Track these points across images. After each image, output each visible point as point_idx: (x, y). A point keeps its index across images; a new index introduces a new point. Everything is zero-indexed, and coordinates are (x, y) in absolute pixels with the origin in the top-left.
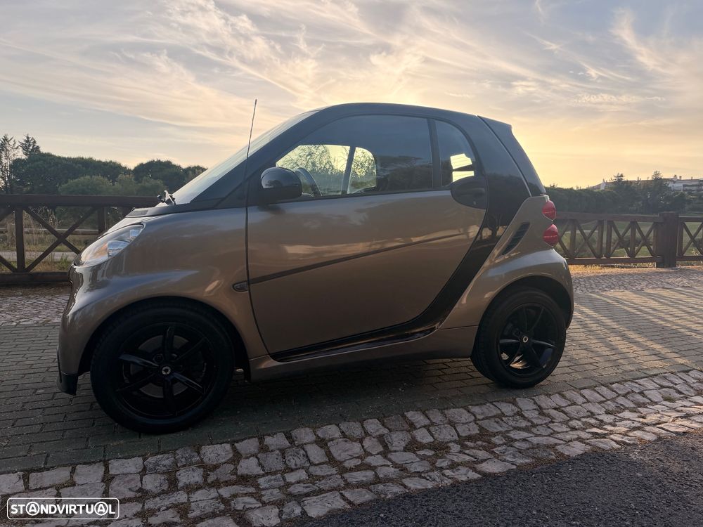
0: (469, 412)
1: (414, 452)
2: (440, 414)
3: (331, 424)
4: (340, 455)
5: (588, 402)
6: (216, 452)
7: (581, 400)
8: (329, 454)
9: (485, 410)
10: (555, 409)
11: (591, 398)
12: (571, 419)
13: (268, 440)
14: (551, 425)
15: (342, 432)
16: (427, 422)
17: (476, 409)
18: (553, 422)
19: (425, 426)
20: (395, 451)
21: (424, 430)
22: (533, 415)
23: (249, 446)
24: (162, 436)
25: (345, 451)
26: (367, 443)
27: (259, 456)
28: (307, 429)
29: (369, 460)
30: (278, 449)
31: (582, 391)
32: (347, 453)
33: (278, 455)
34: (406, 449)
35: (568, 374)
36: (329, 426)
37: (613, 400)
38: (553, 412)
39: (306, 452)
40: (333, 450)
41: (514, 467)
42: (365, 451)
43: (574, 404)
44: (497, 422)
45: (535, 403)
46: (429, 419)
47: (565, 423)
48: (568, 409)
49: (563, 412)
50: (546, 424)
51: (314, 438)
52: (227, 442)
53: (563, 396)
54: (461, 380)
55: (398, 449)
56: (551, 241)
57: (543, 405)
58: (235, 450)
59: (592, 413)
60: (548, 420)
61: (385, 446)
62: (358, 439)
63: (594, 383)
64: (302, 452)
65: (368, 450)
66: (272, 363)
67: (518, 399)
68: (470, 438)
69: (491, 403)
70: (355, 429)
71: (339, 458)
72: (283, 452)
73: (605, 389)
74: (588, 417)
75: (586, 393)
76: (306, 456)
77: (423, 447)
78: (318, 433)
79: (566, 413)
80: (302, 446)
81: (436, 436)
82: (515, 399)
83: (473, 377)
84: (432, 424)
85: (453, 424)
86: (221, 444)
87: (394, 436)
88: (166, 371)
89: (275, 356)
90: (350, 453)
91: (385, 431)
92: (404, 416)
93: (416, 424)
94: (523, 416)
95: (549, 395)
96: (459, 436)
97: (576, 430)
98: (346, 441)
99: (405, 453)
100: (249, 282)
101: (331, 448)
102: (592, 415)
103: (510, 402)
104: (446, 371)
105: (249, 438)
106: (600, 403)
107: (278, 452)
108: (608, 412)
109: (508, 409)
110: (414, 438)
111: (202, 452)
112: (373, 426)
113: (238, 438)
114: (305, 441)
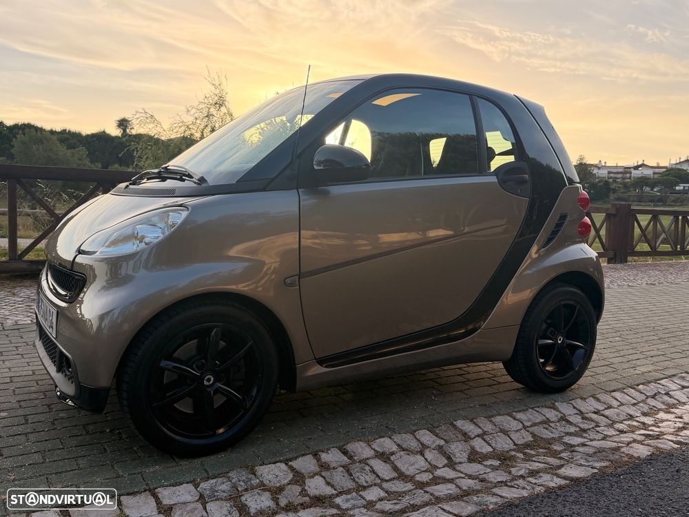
0: (515, 419)
1: (480, 463)
2: (488, 423)
3: (383, 437)
4: (408, 469)
5: (622, 404)
6: (274, 473)
7: (615, 403)
8: (396, 469)
9: (530, 416)
10: (595, 413)
11: (623, 401)
12: (614, 422)
13: (325, 457)
14: (598, 429)
15: (398, 445)
16: (479, 431)
17: (520, 416)
18: (599, 426)
19: (478, 436)
20: (460, 463)
21: (479, 440)
22: (577, 419)
23: (306, 464)
24: (204, 459)
25: (412, 465)
26: (429, 455)
27: (323, 474)
28: (361, 443)
29: (439, 473)
30: (341, 466)
31: (613, 394)
32: (413, 467)
33: (342, 472)
34: (470, 460)
35: (591, 376)
36: (382, 440)
37: (643, 401)
38: (594, 416)
39: (371, 467)
40: (399, 464)
41: (596, 471)
42: (430, 464)
43: (610, 407)
44: (547, 429)
45: (574, 408)
46: (480, 427)
47: (611, 426)
48: (607, 412)
49: (603, 415)
50: (593, 428)
51: (372, 453)
52: (281, 462)
53: (598, 400)
54: (489, 386)
55: (463, 461)
56: (583, 234)
57: (582, 409)
58: (292, 469)
59: (631, 416)
60: (593, 425)
61: (449, 458)
62: (417, 452)
63: (621, 386)
64: (367, 468)
65: (433, 463)
66: (318, 370)
67: (556, 404)
68: (527, 445)
69: (532, 408)
70: (410, 442)
71: (408, 473)
72: (347, 468)
73: (633, 391)
74: (629, 419)
75: (618, 395)
76: (373, 472)
77: (486, 457)
78: (373, 447)
79: (607, 417)
80: (364, 461)
81: (493, 445)
82: (554, 404)
83: (500, 383)
84: (485, 433)
85: (505, 432)
86: (274, 463)
87: (453, 447)
88: (209, 380)
89: (321, 362)
90: (417, 467)
91: (442, 443)
92: (455, 426)
93: (470, 434)
94: (568, 421)
95: (583, 399)
96: (515, 444)
97: (626, 433)
98: (408, 454)
99: (471, 465)
100: (300, 276)
101: (396, 463)
102: (631, 417)
103: (551, 408)
104: (466, 376)
105: (303, 455)
106: (634, 405)
107: (341, 469)
108: (645, 414)
109: (551, 414)
110: (473, 448)
111: (258, 474)
112: (426, 437)
113: (291, 456)
114: (365, 456)
